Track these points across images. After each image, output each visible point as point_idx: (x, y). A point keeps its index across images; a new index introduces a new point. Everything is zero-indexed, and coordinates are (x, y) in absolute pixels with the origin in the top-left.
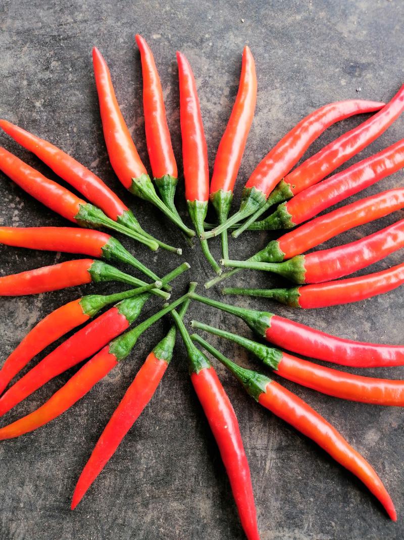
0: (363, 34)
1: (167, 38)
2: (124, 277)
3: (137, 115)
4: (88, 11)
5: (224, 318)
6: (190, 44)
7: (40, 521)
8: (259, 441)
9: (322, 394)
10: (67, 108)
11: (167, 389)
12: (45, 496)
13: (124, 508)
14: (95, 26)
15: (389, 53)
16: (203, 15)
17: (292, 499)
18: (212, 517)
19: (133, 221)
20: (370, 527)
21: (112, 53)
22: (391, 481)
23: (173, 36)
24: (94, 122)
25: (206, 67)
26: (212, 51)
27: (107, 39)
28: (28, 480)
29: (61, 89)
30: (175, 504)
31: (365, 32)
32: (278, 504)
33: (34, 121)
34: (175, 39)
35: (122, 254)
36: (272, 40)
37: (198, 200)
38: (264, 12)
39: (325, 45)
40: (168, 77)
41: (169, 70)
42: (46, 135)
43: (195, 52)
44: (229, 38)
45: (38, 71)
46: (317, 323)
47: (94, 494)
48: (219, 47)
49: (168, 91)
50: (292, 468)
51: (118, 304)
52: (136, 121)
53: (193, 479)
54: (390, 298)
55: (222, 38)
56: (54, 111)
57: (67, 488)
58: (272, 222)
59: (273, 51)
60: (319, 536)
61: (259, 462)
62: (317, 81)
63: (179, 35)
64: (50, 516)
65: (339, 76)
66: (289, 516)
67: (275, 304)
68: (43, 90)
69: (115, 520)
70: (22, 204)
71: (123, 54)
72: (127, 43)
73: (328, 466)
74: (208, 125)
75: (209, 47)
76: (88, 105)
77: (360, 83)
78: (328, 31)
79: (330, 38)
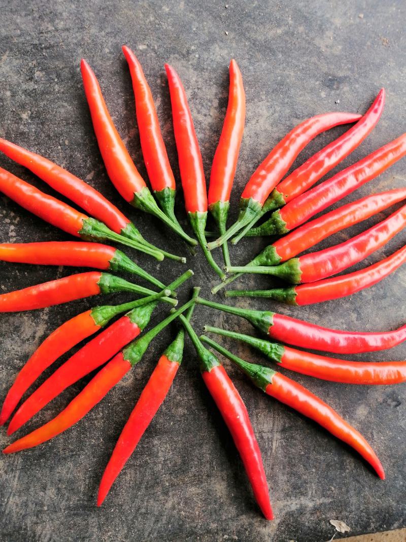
0: (338, 49)
1: (154, 50)
2: (132, 288)
3: (128, 127)
4: (70, 19)
5: (227, 318)
6: (177, 55)
7: (65, 520)
8: (265, 425)
9: (318, 379)
10: (56, 120)
11: (178, 387)
12: (68, 497)
13: (146, 498)
14: (77, 34)
15: (363, 68)
16: (188, 27)
17: (296, 472)
18: (228, 495)
19: (136, 233)
20: (363, 487)
21: (98, 63)
22: (379, 447)
23: (159, 46)
24: (86, 134)
25: (194, 79)
26: (199, 63)
27: (92, 48)
28: (49, 484)
29: (48, 100)
30: (193, 489)
31: (340, 47)
32: (285, 478)
33: (22, 134)
34: (161, 50)
35: (129, 265)
36: (257, 54)
37: (199, 210)
38: (247, 25)
39: (305, 59)
40: (158, 89)
41: (157, 82)
42: (36, 148)
43: (182, 63)
44: (214, 50)
45: (21, 81)
46: (311, 317)
47: (116, 490)
48: (205, 60)
49: (158, 103)
50: (295, 446)
51: (129, 313)
52: (129, 132)
53: (208, 466)
54: (372, 291)
55: (207, 50)
56: (42, 124)
57: (89, 488)
58: (268, 228)
59: (258, 63)
60: (321, 500)
61: (267, 444)
62: (299, 93)
63: (165, 46)
64: (74, 514)
65: (319, 89)
66: (295, 487)
67: (272, 303)
68: (29, 102)
69: (138, 510)
70: (18, 219)
71: (110, 65)
72: (113, 54)
73: (326, 440)
74: (200, 136)
75: (196, 59)
76: (78, 117)
77: (339, 95)
78: (307, 46)
79: (310, 52)
